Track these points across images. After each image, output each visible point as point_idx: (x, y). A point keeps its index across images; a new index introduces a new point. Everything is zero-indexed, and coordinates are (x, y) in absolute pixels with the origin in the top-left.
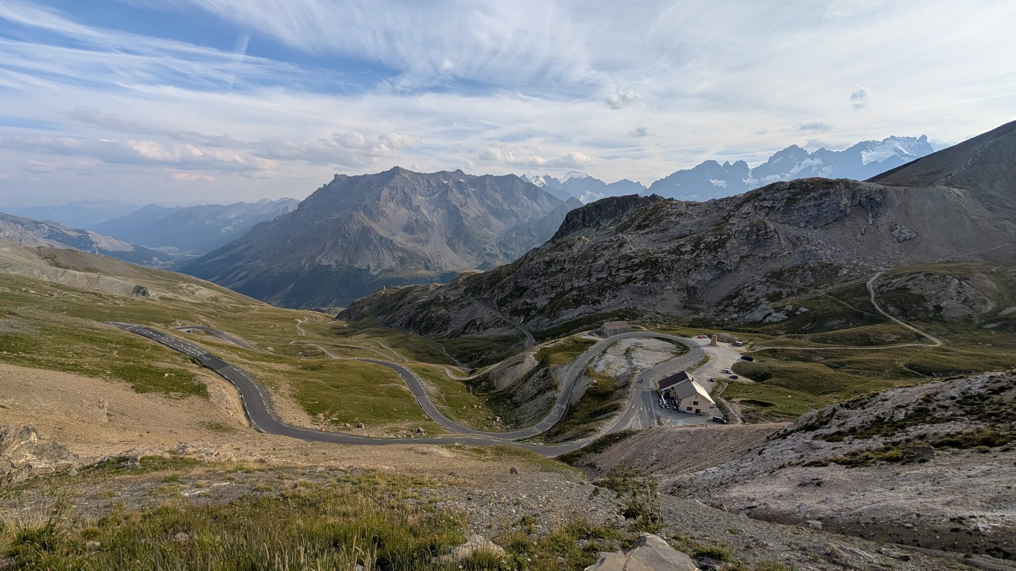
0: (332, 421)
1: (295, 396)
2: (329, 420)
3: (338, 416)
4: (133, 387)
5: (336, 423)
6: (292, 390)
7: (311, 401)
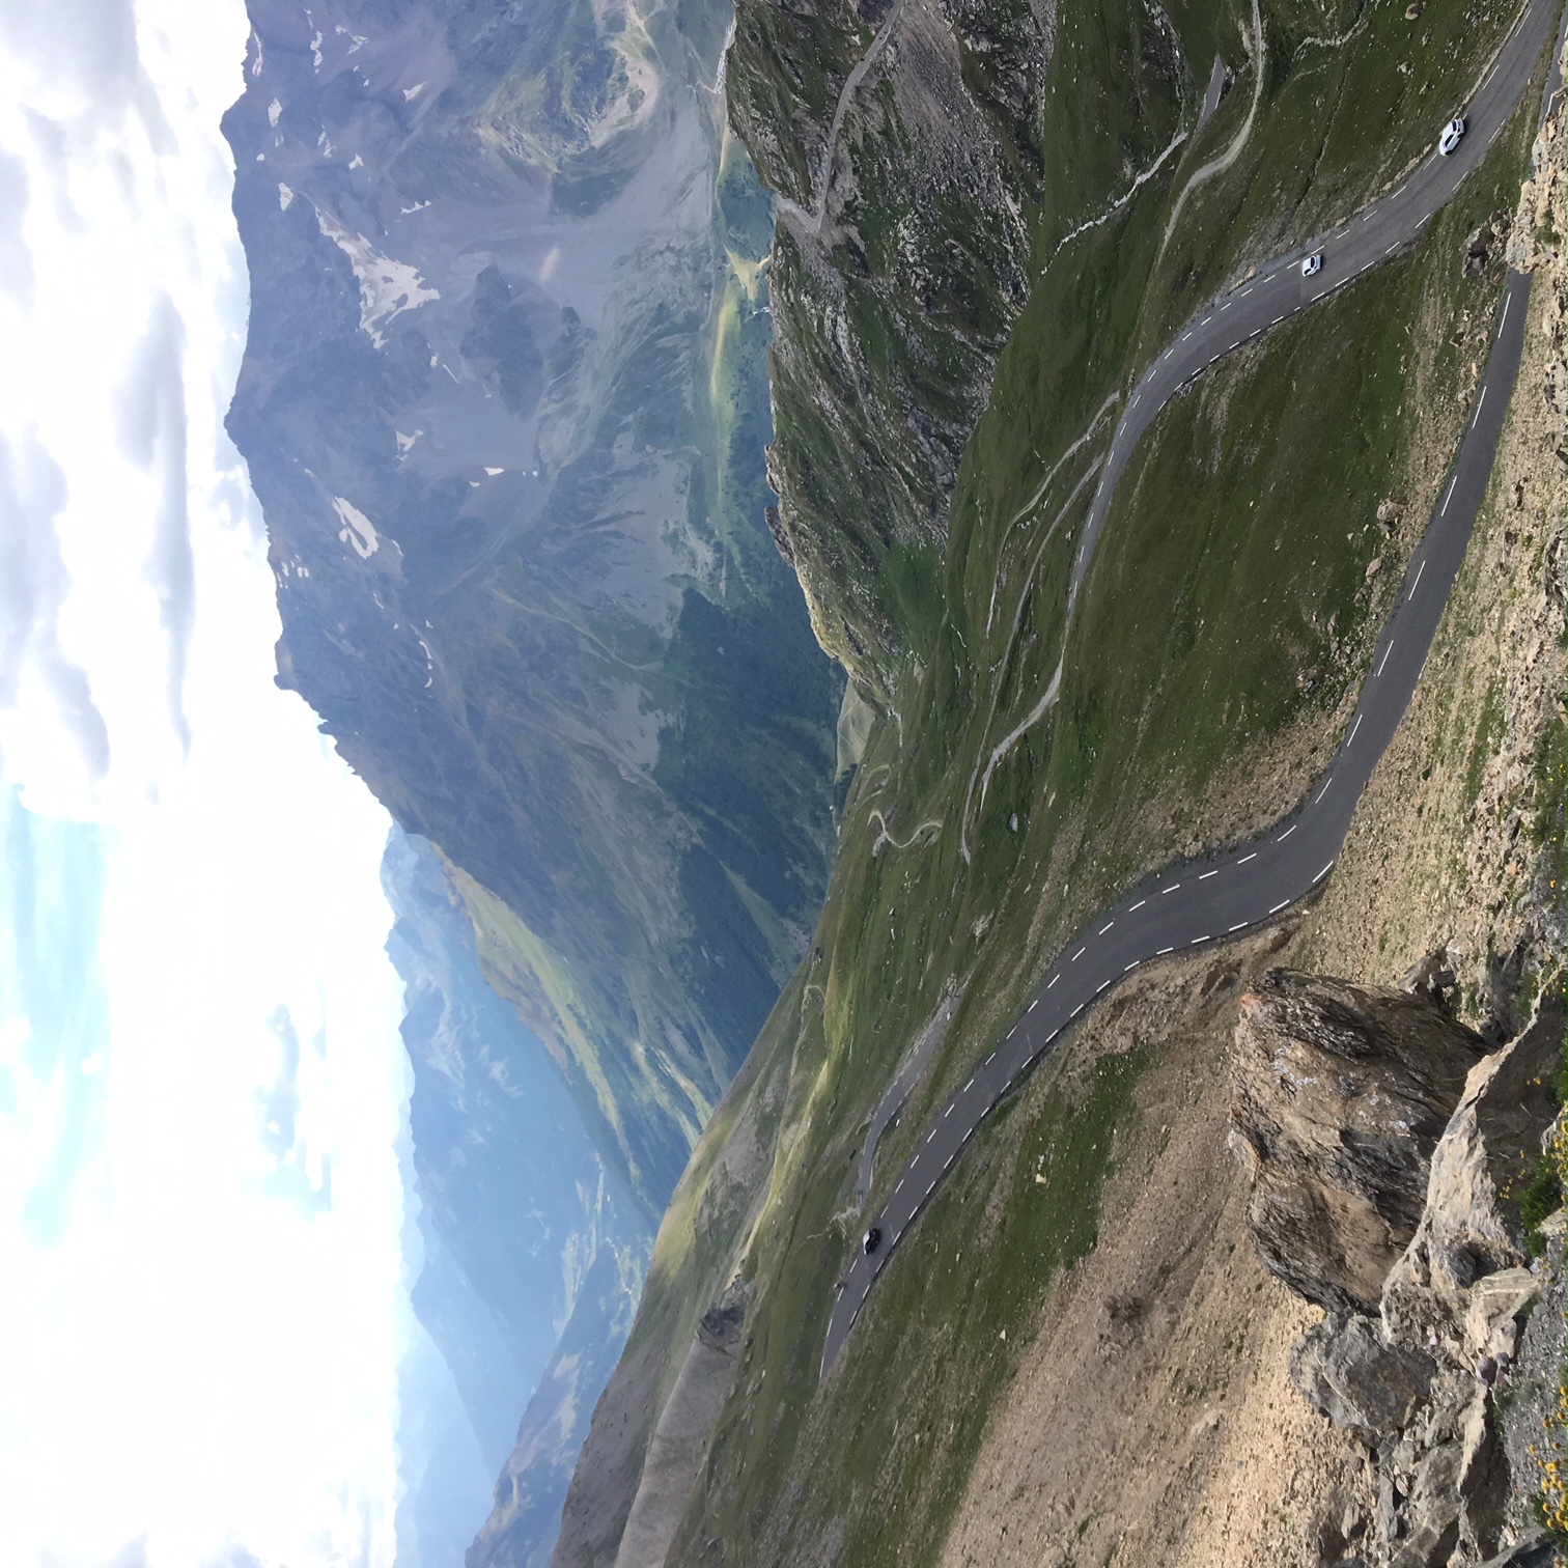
0: (1340, 632)
1: (1202, 778)
2: (1334, 645)
3: (1324, 613)
4: (1070, 1265)
5: (1349, 616)
6: (1173, 791)
7: (1232, 716)
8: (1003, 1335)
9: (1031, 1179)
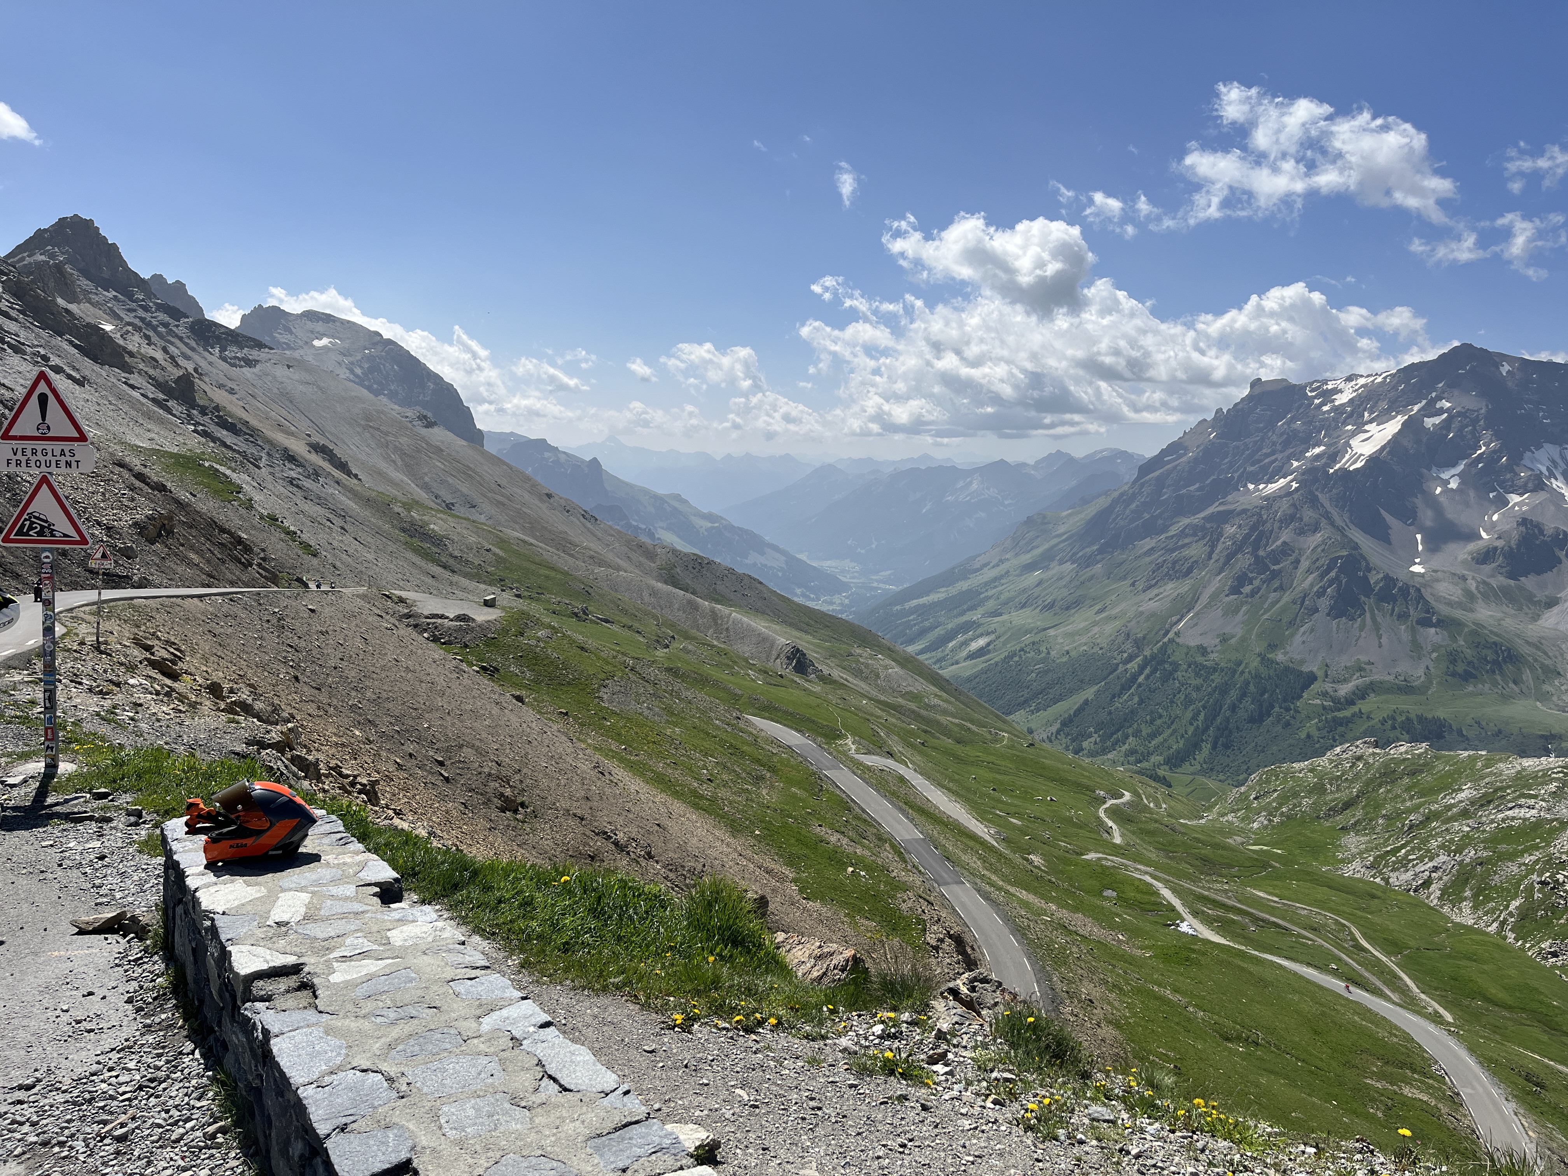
4: (794, 880)
8: (757, 832)
9: (852, 865)
